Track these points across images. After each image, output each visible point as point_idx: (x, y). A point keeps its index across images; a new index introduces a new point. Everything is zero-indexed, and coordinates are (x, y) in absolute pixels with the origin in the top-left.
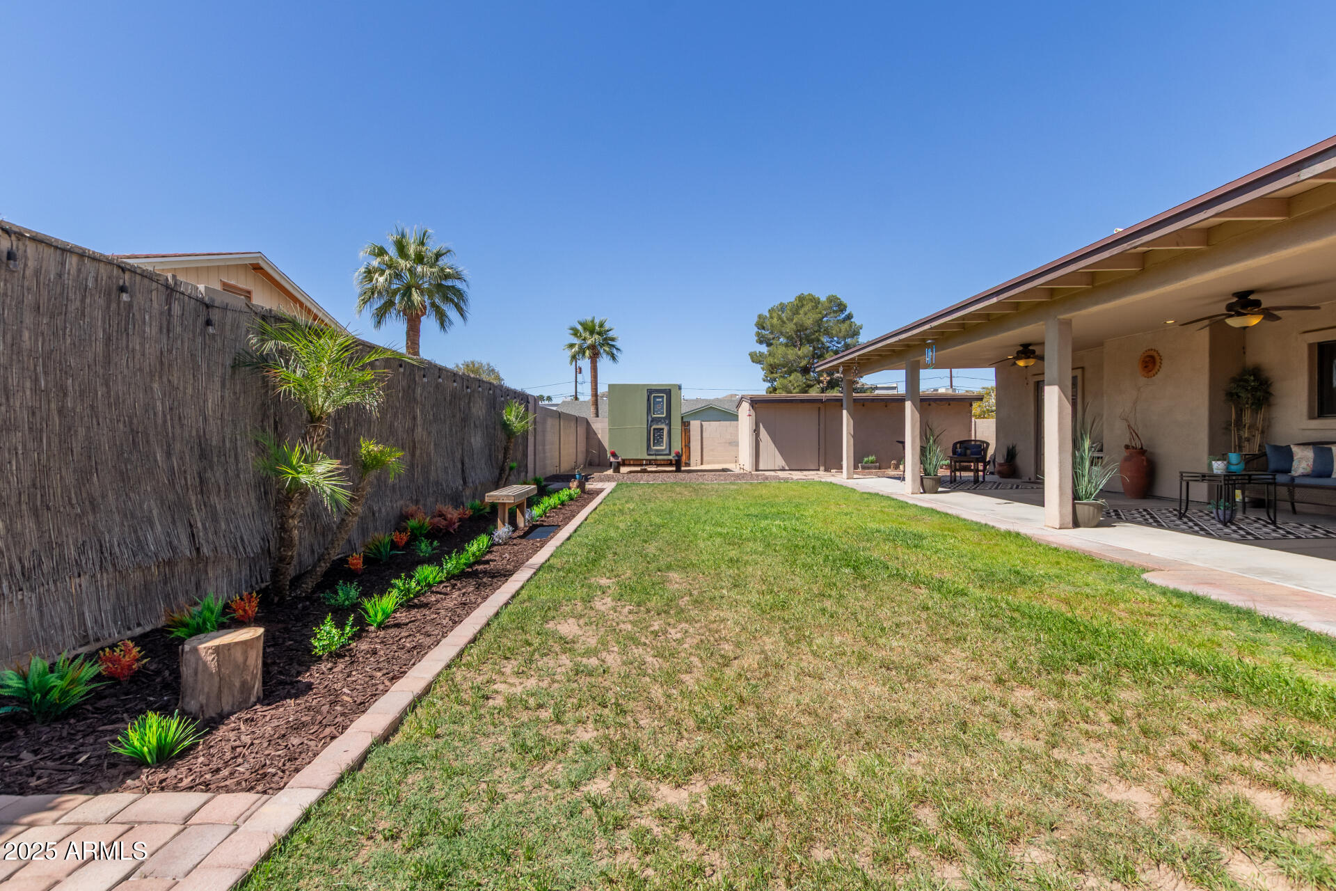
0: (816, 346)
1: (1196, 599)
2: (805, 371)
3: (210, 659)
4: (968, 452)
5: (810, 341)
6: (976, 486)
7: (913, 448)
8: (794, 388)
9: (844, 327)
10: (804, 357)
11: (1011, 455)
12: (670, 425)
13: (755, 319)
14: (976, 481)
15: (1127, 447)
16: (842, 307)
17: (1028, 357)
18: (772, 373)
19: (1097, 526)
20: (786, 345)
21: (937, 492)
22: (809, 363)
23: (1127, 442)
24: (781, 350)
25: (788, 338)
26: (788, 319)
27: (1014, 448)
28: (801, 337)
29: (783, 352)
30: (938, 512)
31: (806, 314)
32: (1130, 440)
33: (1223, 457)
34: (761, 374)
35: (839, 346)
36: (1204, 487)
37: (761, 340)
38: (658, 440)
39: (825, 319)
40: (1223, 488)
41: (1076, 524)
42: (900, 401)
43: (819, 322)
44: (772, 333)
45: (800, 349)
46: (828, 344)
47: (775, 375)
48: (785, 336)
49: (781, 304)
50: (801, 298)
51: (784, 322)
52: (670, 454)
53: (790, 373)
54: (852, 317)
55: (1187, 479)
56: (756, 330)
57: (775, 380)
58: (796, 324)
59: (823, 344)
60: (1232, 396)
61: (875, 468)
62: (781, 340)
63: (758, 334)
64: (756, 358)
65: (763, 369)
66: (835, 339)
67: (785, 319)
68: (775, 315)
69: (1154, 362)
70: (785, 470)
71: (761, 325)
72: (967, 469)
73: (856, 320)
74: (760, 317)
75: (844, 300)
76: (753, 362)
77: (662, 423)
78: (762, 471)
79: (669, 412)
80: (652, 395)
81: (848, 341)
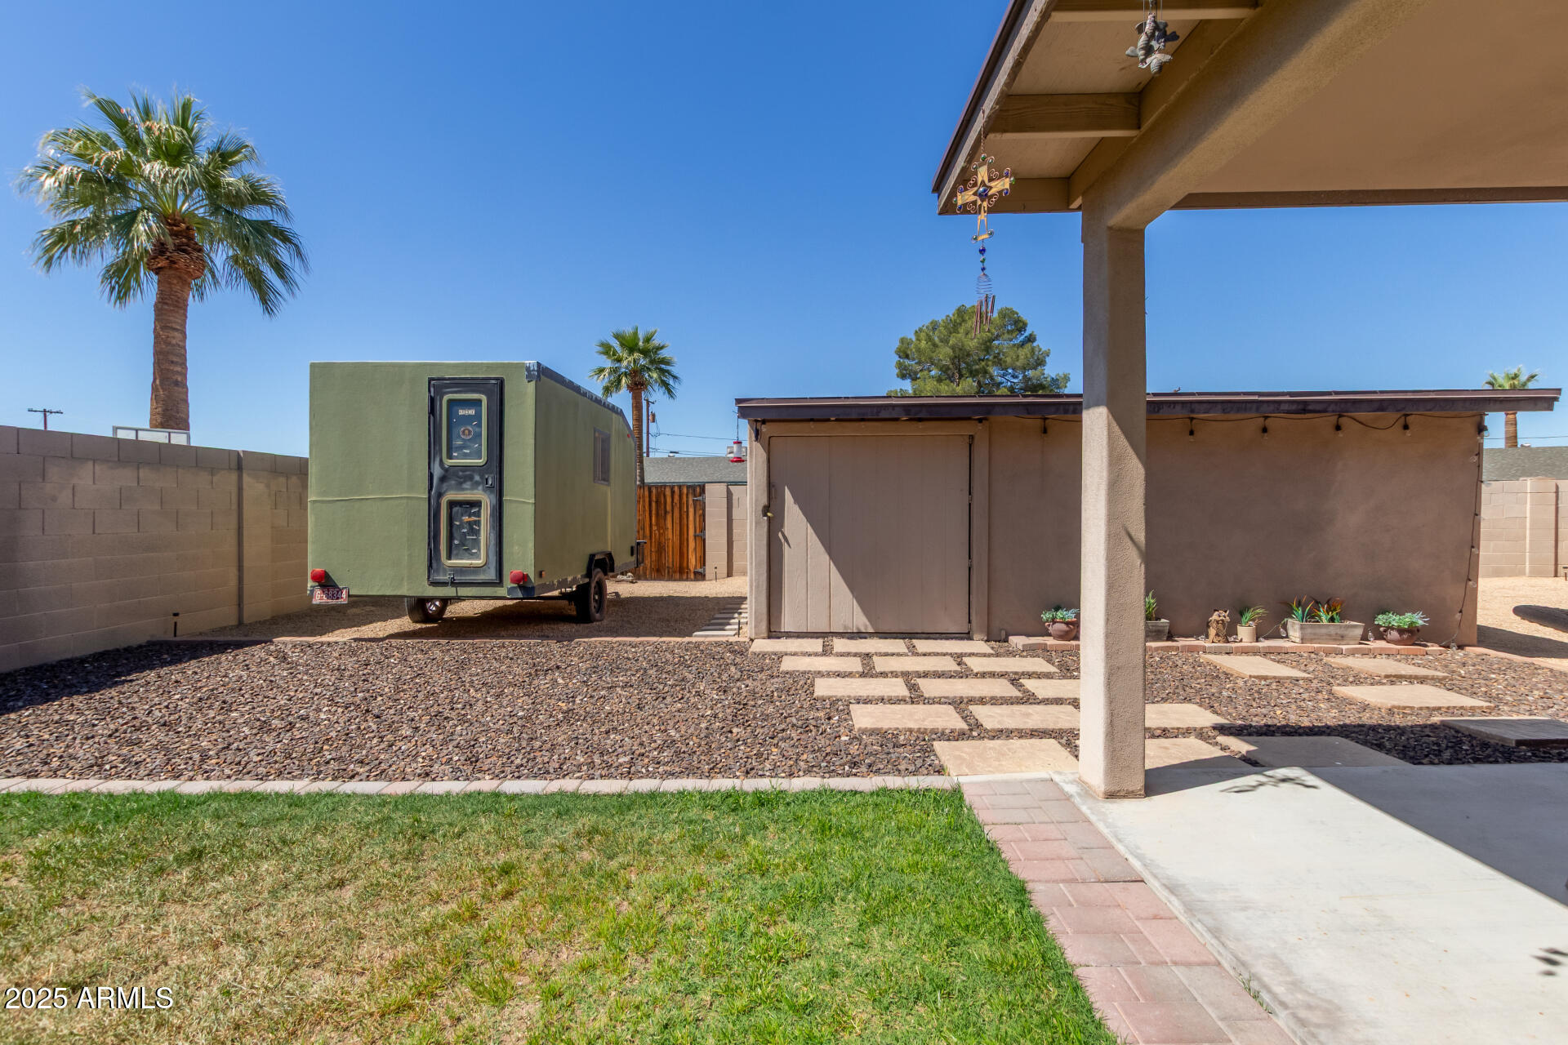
0: (981, 379)
5: (973, 374)
9: (1023, 353)
12: (498, 490)
13: (897, 344)
16: (1020, 326)
20: (940, 379)
25: (941, 369)
26: (942, 341)
28: (960, 366)
31: (967, 333)
35: (1015, 381)
37: (904, 373)
38: (462, 539)
39: (996, 342)
43: (987, 346)
44: (918, 362)
46: (999, 379)
48: (937, 366)
49: (932, 323)
50: (961, 312)
51: (935, 345)
52: (497, 583)
54: (1035, 340)
56: (897, 358)
58: (953, 348)
59: (992, 378)
62: (932, 371)
63: (900, 365)
66: (1010, 371)
67: (936, 339)
68: (923, 335)
70: (860, 635)
71: (903, 353)
73: (1041, 343)
74: (902, 341)
75: (1024, 316)
77: (476, 485)
78: (789, 635)
79: (496, 452)
80: (446, 398)
81: (1030, 373)
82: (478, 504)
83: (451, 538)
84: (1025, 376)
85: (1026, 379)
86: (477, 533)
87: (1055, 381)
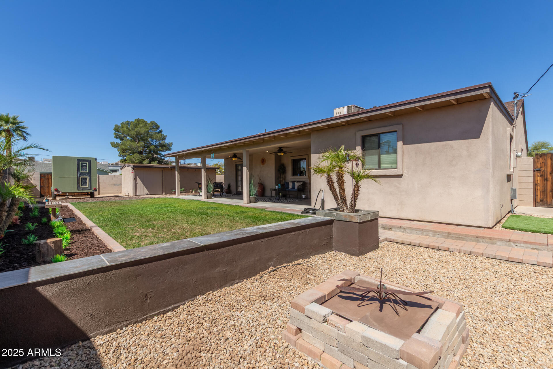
0: (146, 142)
1: (274, 212)
2: (141, 153)
3: (52, 245)
4: (218, 186)
5: (143, 140)
6: (221, 196)
7: (204, 184)
8: (136, 160)
9: (159, 136)
10: (141, 147)
11: (229, 186)
12: (90, 176)
13: (114, 127)
14: (221, 195)
15: (259, 183)
16: (157, 127)
17: (235, 158)
18: (123, 153)
19: (255, 202)
20: (131, 141)
21: (211, 198)
22: (142, 150)
23: (259, 182)
24: (129, 143)
25: (132, 137)
26: (132, 129)
27: (230, 184)
28: (138, 138)
29: (128, 143)
30: (216, 203)
31: (141, 128)
32: (260, 181)
33: (277, 185)
34: (118, 153)
35: (157, 143)
36: (274, 192)
37: (117, 137)
38: (84, 183)
39: (150, 131)
40: (278, 191)
41: (250, 202)
42: (199, 169)
43: (147, 132)
44: (123, 134)
45: (138, 143)
46: (152, 142)
47: (125, 154)
48: (130, 137)
49: (127, 121)
50: (138, 120)
51: (129, 130)
52: (91, 189)
53: (133, 153)
54: (162, 132)
55: (271, 190)
56: (114, 132)
57: (125, 156)
58: (136, 132)
59: (149, 141)
60: (279, 170)
61: (184, 193)
62: (128, 138)
63: (115, 134)
64: (114, 145)
65: (118, 151)
66: (155, 140)
67: (130, 128)
68: (124, 126)
69: (264, 161)
70: (148, 195)
71: (117, 129)
72: (218, 191)
73: (164, 133)
74: (116, 126)
75: (159, 124)
76: (113, 146)
77: (86, 175)
78: (138, 195)
79: (90, 170)
80: (80, 162)
81: (161, 141)
82: (87, 178)
83: (81, 183)
84: (159, 142)
85: (160, 143)
86: (87, 182)
87: (168, 144)
